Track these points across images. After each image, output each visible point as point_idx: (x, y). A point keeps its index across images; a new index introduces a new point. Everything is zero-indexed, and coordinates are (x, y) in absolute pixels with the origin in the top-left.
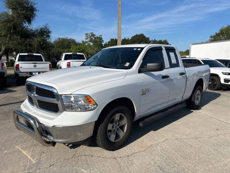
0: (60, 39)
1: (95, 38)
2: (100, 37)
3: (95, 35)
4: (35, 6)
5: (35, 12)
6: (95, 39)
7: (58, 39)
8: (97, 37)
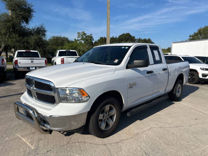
0: (54, 37)
1: (86, 37)
2: (90, 36)
3: (86, 34)
4: (32, 8)
7: (53, 37)
8: (88, 36)
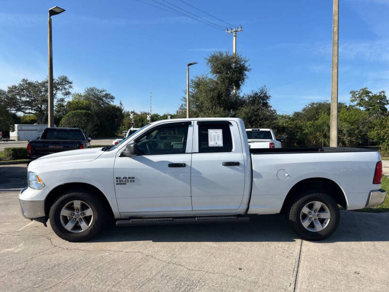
0: (314, 104)
1: (371, 98)
2: (380, 96)
3: (371, 92)
4: (247, 65)
5: (246, 72)
6: (370, 100)
7: (310, 105)
8: (375, 96)
